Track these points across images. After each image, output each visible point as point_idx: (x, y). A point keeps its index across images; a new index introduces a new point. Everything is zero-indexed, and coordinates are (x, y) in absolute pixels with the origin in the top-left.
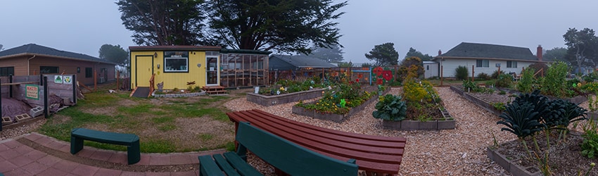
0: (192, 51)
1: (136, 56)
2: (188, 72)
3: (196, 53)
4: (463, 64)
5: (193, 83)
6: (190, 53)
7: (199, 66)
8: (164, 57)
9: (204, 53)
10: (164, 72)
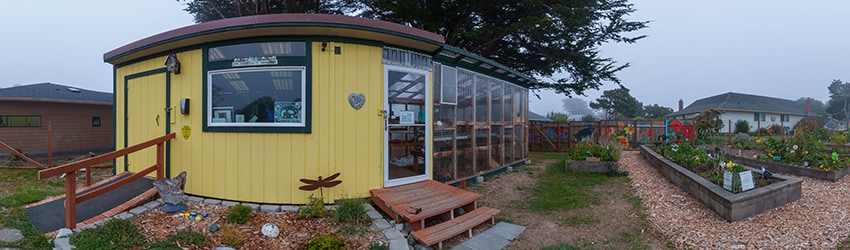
0: (325, 39)
1: (127, 78)
2: (307, 130)
3: (345, 47)
4: (743, 118)
5: (331, 182)
6: (316, 46)
7: (357, 102)
8: (208, 65)
9: (377, 53)
10: (206, 129)
